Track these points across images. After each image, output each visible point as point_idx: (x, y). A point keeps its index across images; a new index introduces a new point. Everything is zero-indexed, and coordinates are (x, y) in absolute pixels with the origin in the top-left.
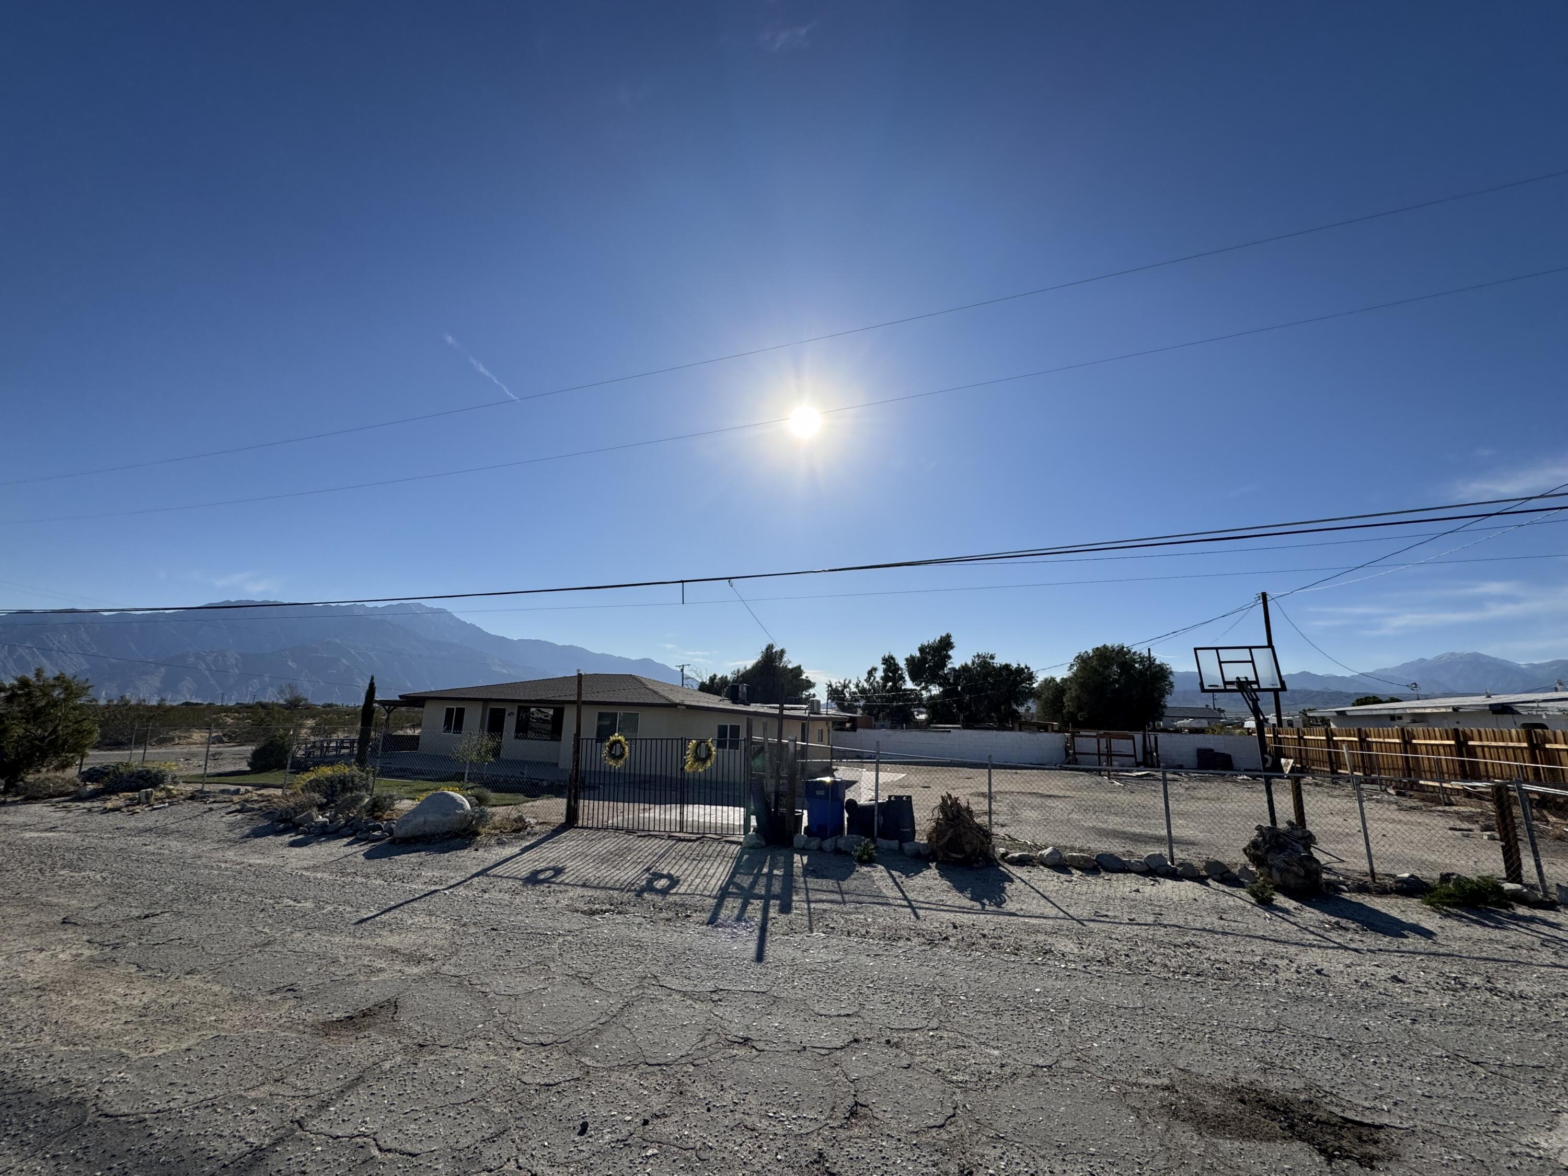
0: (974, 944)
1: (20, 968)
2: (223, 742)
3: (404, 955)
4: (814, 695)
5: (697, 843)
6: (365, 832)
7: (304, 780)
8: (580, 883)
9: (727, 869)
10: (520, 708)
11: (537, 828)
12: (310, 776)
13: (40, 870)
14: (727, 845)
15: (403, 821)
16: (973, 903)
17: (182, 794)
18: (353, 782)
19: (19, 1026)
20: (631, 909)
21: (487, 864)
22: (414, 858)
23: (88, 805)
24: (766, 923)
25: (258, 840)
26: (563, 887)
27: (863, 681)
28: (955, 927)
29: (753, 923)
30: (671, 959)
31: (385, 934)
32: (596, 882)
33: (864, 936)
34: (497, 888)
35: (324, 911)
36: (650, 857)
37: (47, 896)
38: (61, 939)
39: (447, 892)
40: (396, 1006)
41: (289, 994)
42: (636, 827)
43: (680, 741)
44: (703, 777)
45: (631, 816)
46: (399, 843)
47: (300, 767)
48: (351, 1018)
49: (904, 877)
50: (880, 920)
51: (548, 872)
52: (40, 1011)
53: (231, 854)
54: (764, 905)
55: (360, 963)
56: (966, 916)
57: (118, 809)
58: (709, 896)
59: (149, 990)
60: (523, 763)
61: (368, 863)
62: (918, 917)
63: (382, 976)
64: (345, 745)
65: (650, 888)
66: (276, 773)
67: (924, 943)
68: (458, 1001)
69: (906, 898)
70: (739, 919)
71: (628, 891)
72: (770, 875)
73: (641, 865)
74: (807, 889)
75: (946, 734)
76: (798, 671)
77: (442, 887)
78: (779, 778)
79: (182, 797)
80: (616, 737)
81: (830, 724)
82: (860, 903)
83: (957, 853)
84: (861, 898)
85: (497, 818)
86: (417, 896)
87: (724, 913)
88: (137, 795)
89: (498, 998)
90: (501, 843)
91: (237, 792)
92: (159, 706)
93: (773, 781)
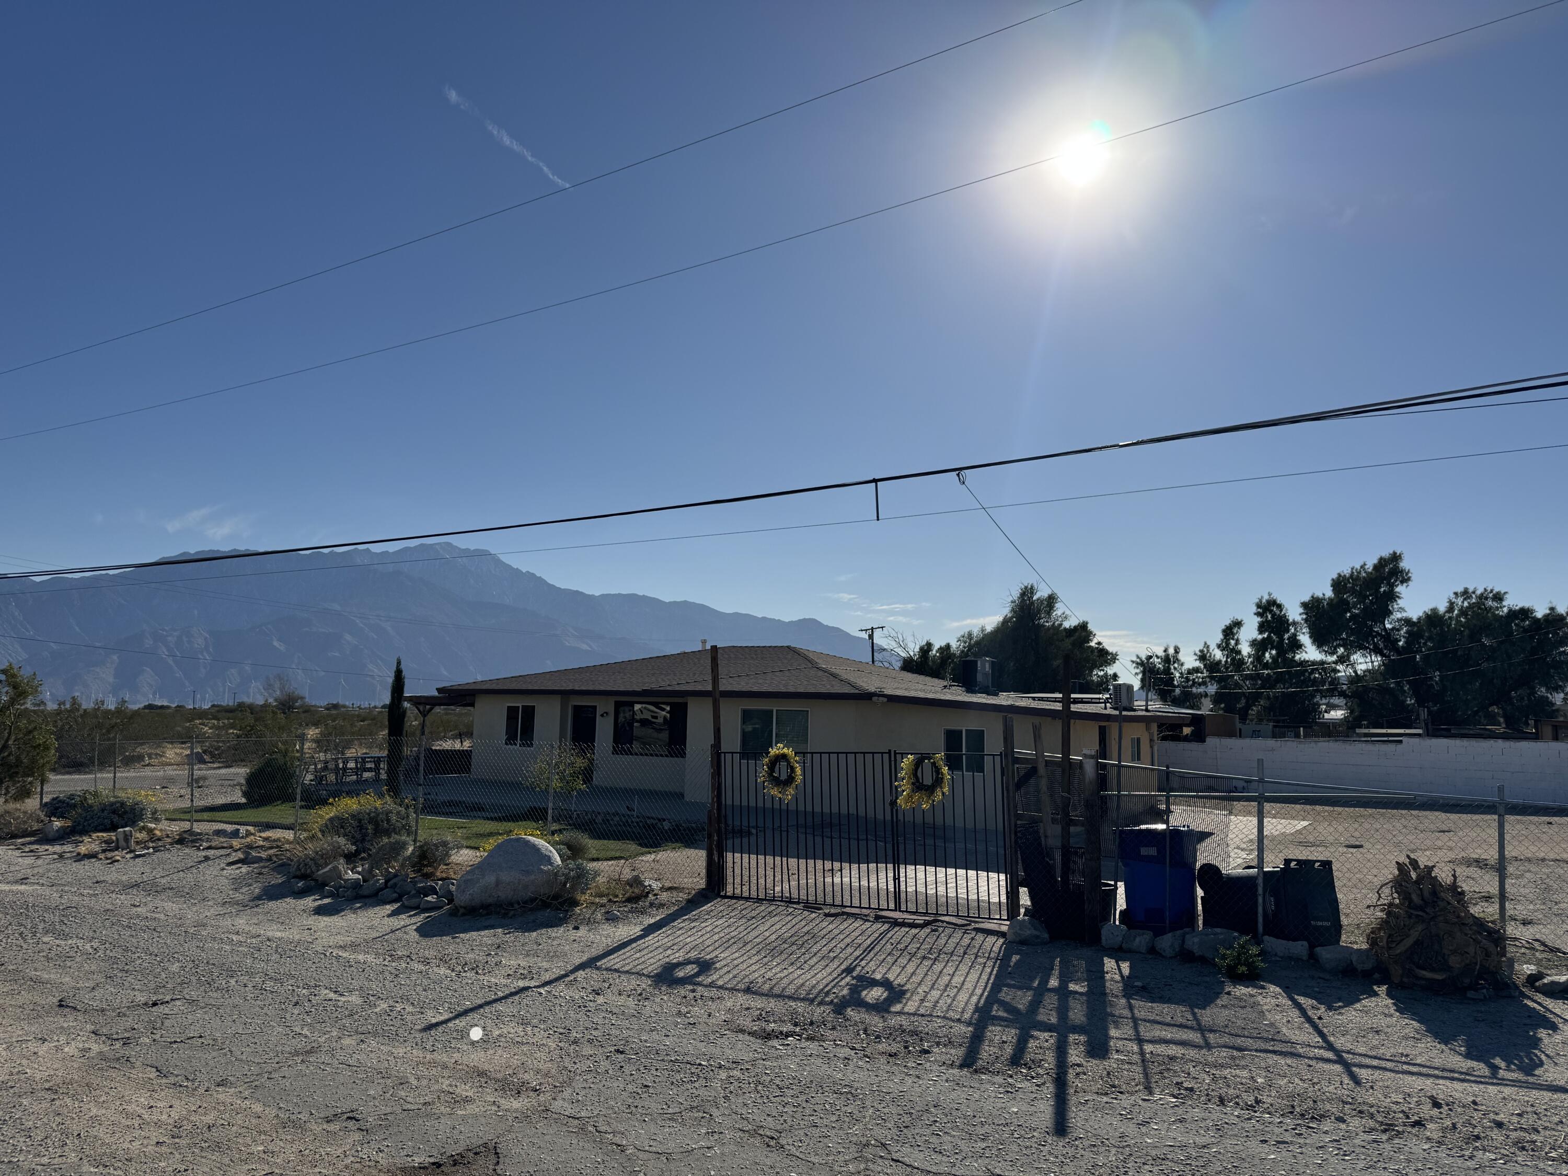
0: (1478, 1138)
1: (24, 1062)
2: (205, 762)
3: (497, 1081)
4: (1115, 676)
5: (927, 930)
6: (414, 896)
7: (321, 817)
8: (741, 986)
9: (985, 977)
10: (618, 705)
11: (664, 896)
12: (327, 813)
13: (21, 934)
14: (980, 937)
15: (466, 881)
16: (1474, 1064)
17: (168, 836)
18: (388, 821)
19: (39, 1136)
20: (828, 1033)
21: (594, 952)
22: (486, 937)
23: (57, 848)
24: (1065, 1073)
25: (272, 904)
26: (714, 992)
27: (1213, 646)
28: (1436, 1104)
29: (1041, 1071)
30: (906, 1118)
31: (465, 1048)
32: (767, 986)
33: (1250, 1107)
34: (615, 989)
35: (377, 1010)
36: (849, 950)
37: (36, 970)
38: (62, 1027)
39: (542, 991)
40: (496, 1153)
41: (351, 1124)
42: (820, 899)
43: (886, 756)
44: (929, 819)
45: (811, 881)
46: (463, 915)
47: (313, 800)
48: (438, 1165)
49: (1323, 1008)
50: (1283, 1082)
51: (689, 967)
52: (58, 1119)
53: (241, 922)
54: (1059, 1041)
55: (436, 1087)
56: (1458, 1085)
57: (92, 856)
58: (959, 1020)
59: (176, 1103)
60: (628, 793)
61: (425, 942)
62: (1357, 1081)
63: (471, 1109)
64: (368, 765)
65: (855, 1000)
66: (282, 807)
67: (1372, 1130)
68: (583, 1154)
69: (1330, 1047)
70: (1016, 1060)
71: (820, 1004)
72: (1063, 993)
73: (836, 963)
74: (1135, 1020)
75: (1392, 747)
76: (1082, 631)
77: (533, 984)
78: (1069, 822)
79: (169, 840)
80: (777, 749)
81: (1154, 727)
82: (1240, 1049)
83: (1433, 970)
84: (1239, 1041)
85: (600, 879)
86: (500, 994)
87: (987, 1051)
88: (113, 836)
89: (641, 1155)
90: (611, 918)
91: (235, 834)
92: (119, 712)
93: (1058, 829)
